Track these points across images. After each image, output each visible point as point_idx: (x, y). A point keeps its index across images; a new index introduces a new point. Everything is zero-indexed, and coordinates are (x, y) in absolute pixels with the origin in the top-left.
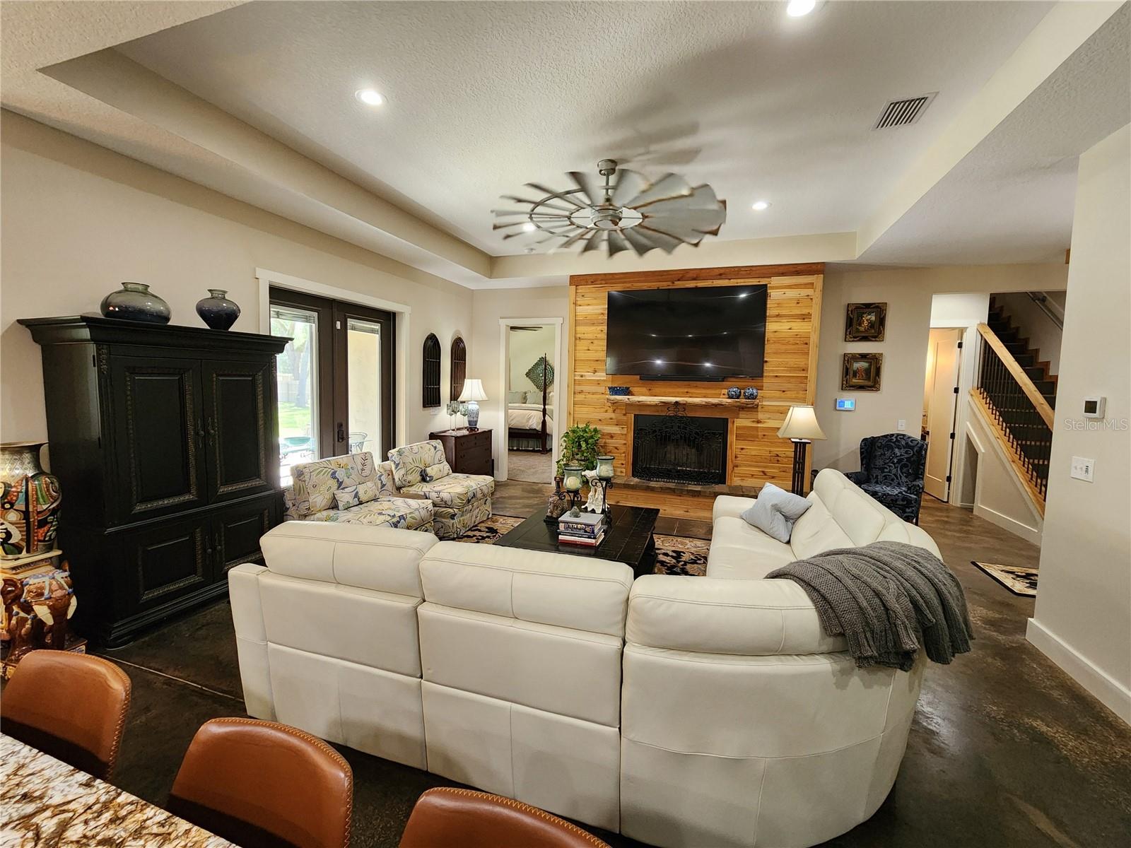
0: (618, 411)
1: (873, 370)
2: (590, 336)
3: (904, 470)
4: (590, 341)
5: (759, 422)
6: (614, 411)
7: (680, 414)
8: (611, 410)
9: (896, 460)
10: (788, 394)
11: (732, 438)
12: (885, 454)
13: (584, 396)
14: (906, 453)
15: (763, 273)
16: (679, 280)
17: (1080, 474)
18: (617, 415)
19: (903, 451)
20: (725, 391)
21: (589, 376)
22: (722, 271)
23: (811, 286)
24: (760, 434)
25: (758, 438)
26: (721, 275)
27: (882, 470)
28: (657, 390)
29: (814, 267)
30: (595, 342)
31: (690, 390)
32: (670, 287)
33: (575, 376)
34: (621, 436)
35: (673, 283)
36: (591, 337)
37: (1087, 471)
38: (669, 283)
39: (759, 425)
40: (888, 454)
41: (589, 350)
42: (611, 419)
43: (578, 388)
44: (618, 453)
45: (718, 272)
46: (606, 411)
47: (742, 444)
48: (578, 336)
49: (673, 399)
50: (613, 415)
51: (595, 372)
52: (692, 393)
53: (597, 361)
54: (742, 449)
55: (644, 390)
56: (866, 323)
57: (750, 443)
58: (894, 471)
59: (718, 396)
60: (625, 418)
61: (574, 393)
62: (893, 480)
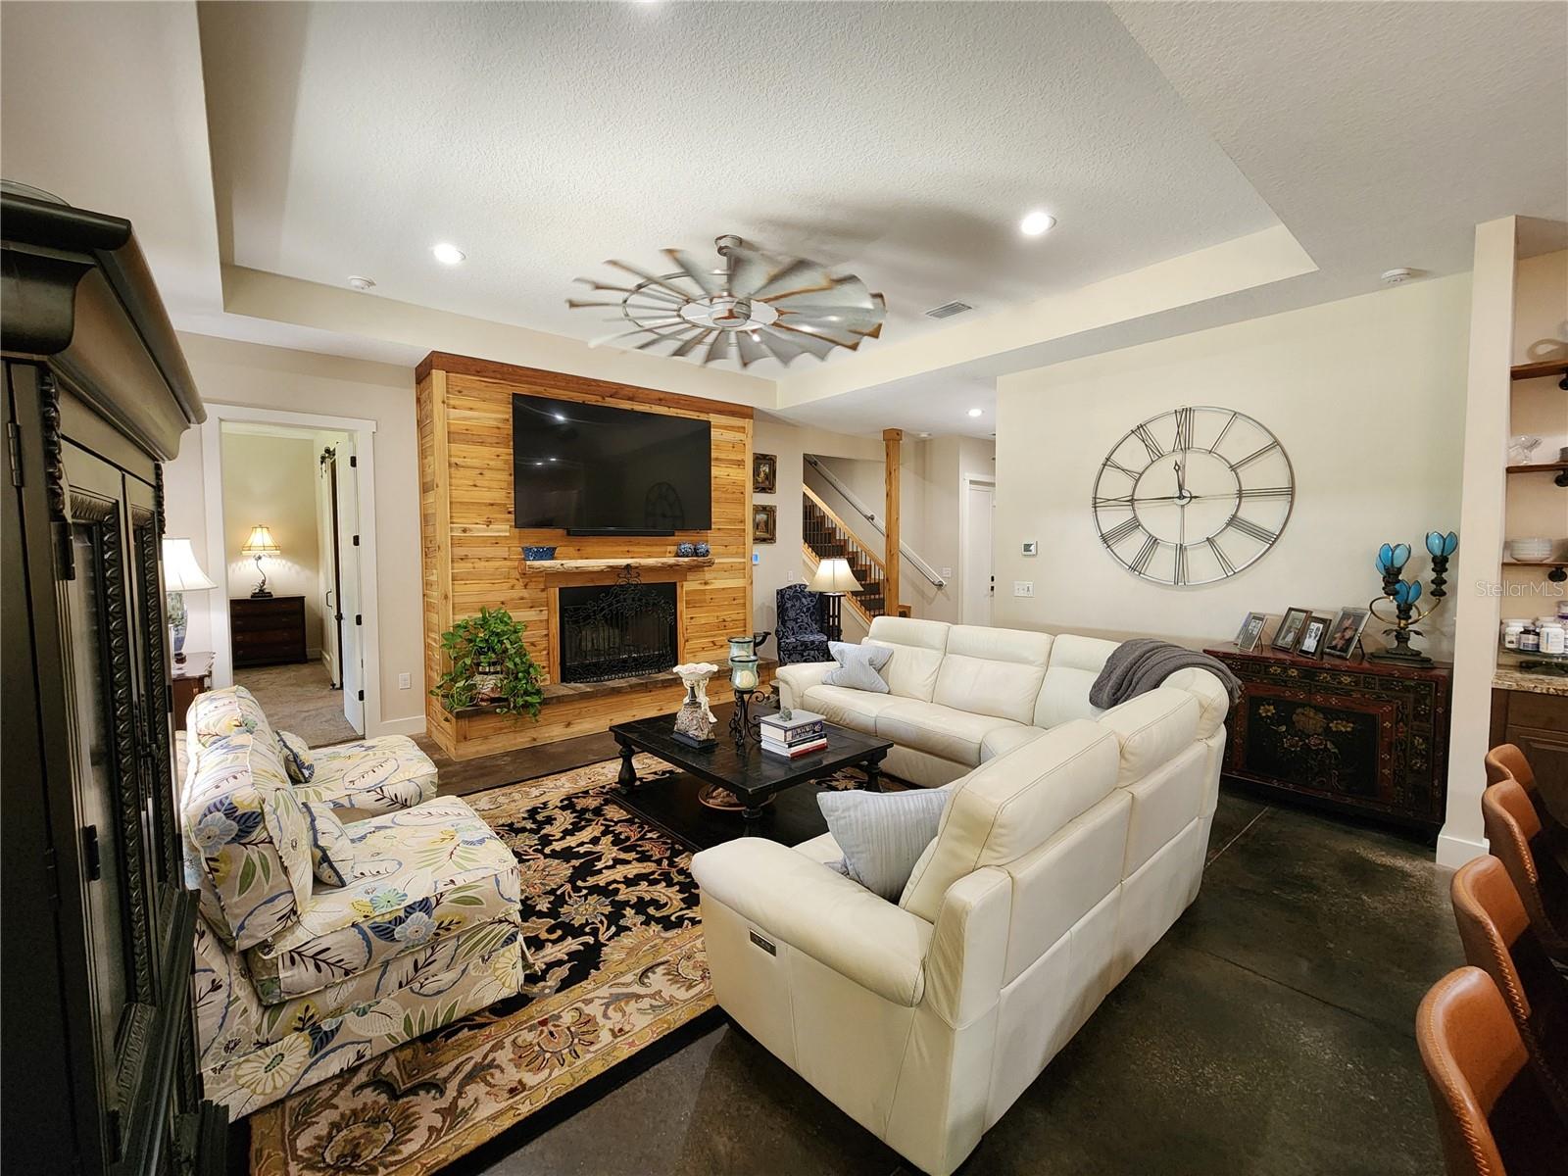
0: (532, 585)
1: (771, 522)
2: (475, 462)
3: (813, 618)
4: (478, 471)
5: (706, 584)
6: (526, 586)
7: (634, 581)
8: (521, 583)
9: (805, 610)
10: (731, 549)
11: (681, 606)
12: (795, 606)
13: (471, 565)
14: (811, 601)
15: (701, 407)
16: (611, 396)
17: (1022, 593)
18: (531, 591)
19: (809, 599)
20: (670, 548)
21: (480, 531)
22: (662, 396)
23: (742, 430)
24: (708, 597)
25: (705, 602)
26: (660, 400)
27: (795, 620)
28: (589, 550)
29: (746, 409)
30: (488, 474)
31: (631, 549)
32: (599, 404)
33: (452, 529)
34: (539, 624)
35: (604, 399)
36: (478, 465)
37: (1028, 590)
38: (600, 399)
39: (708, 587)
40: (798, 604)
41: (475, 486)
42: (522, 599)
43: (460, 551)
44: (536, 651)
45: (657, 396)
46: (513, 587)
47: (693, 612)
48: (454, 460)
49: (623, 562)
50: (525, 593)
51: (489, 523)
52: (634, 552)
53: (492, 505)
54: (692, 618)
55: (571, 550)
56: (762, 475)
57: (698, 610)
58: (806, 620)
59: (663, 555)
60: (544, 595)
61: (452, 561)
62: (806, 629)
